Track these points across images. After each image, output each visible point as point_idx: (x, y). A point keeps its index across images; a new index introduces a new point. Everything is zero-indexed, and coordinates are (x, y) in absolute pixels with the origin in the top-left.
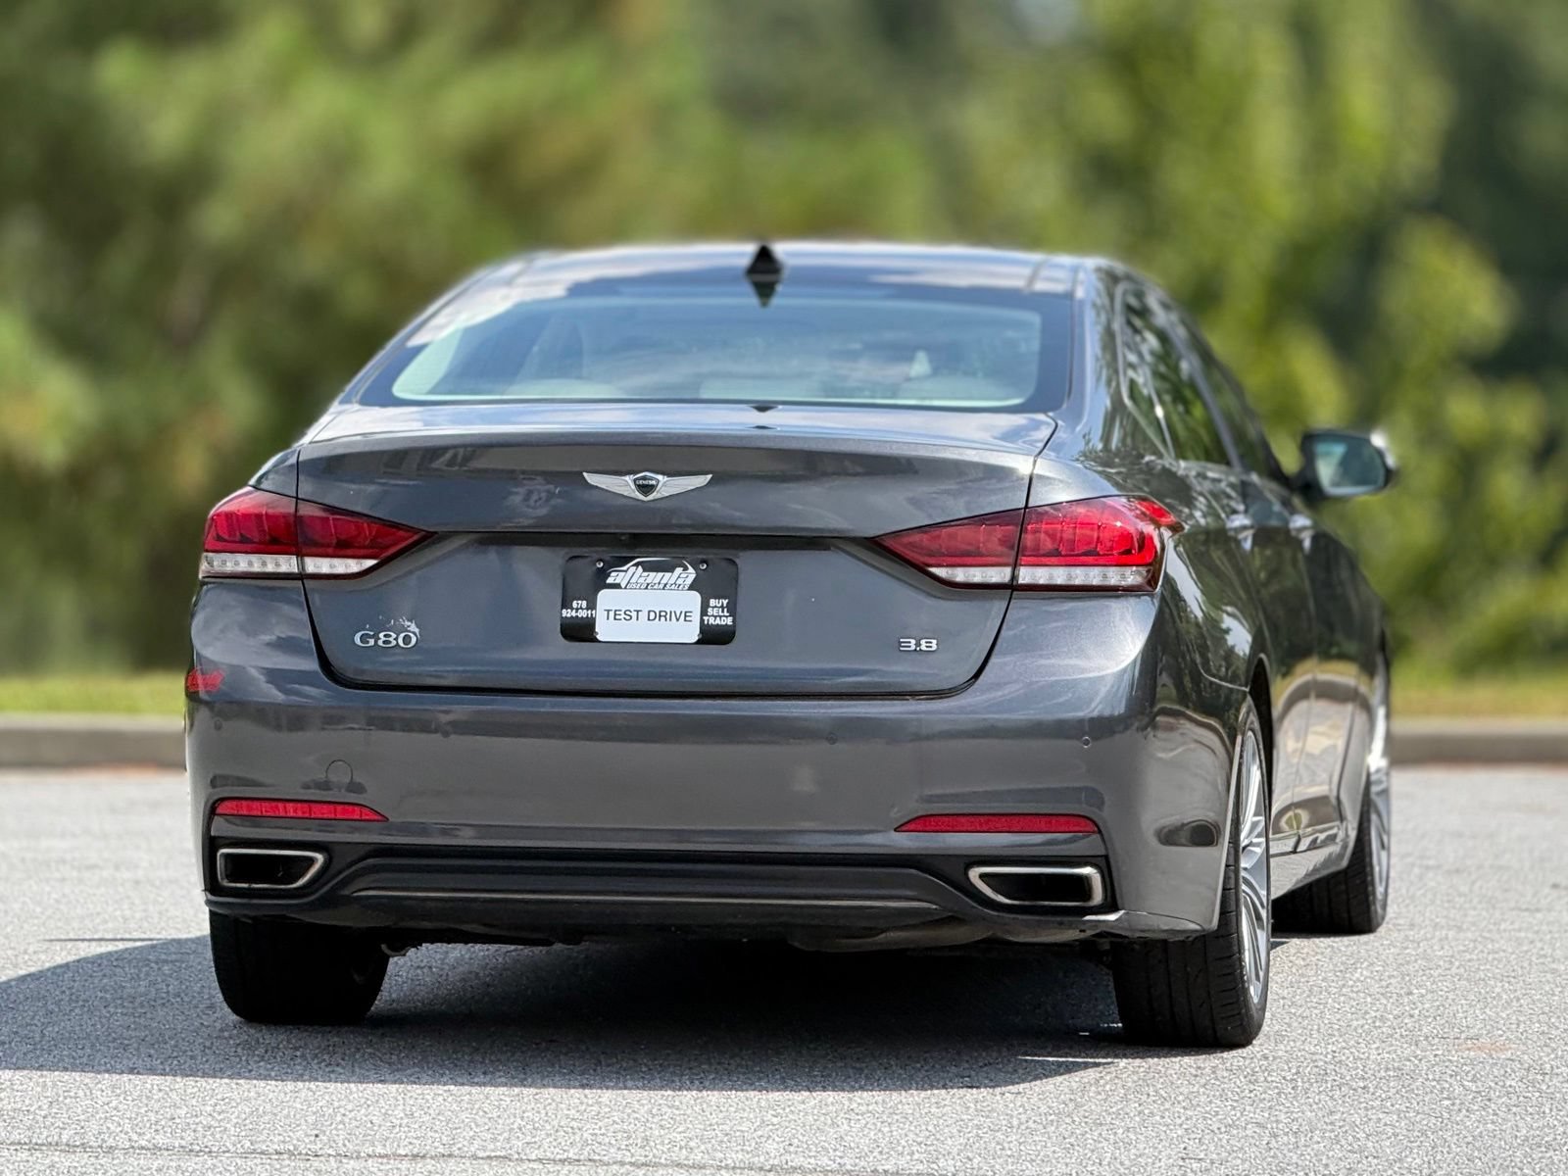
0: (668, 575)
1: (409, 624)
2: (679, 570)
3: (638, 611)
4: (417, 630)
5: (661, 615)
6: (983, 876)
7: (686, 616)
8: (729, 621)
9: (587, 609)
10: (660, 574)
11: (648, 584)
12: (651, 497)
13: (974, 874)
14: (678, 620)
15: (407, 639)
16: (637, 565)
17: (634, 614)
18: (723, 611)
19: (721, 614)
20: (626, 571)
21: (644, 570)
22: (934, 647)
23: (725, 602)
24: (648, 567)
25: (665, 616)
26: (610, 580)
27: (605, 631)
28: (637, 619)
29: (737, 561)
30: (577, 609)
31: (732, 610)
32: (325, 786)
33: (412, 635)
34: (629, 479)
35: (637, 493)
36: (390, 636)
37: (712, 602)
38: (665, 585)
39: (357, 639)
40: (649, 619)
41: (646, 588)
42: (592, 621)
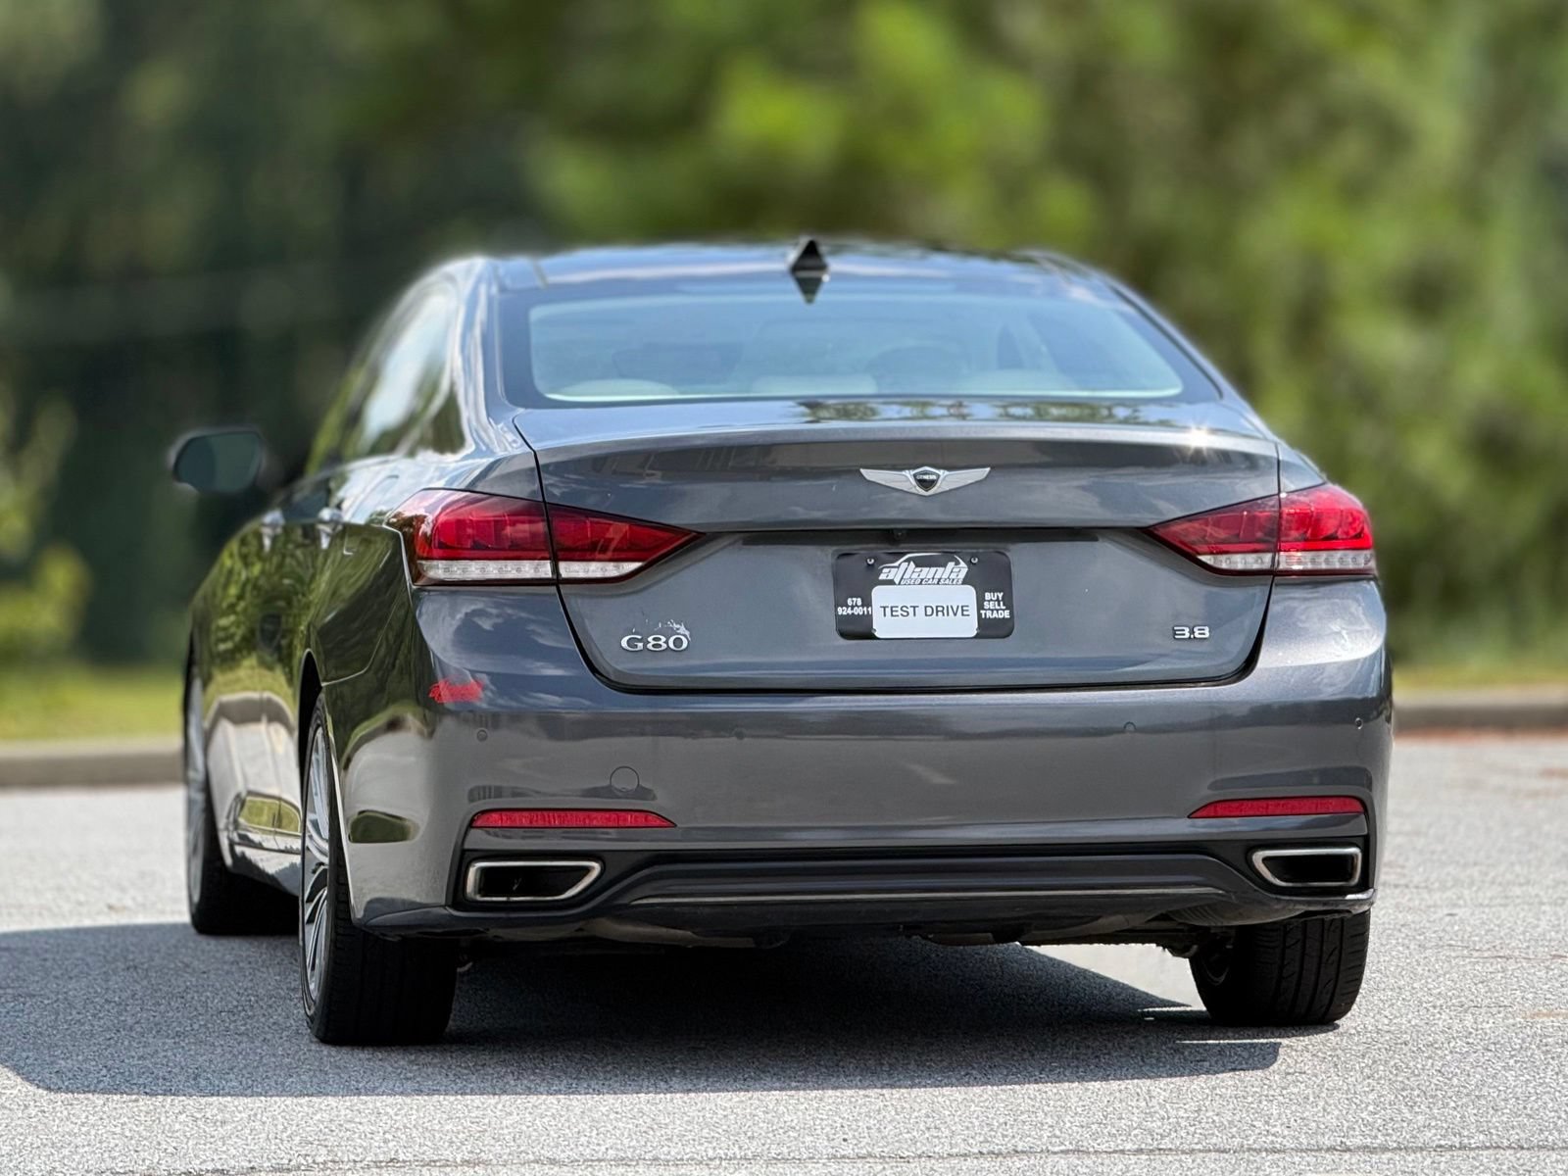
0: (941, 570)
1: (678, 626)
2: (951, 565)
3: (914, 607)
4: (687, 633)
5: (938, 610)
6: (1266, 860)
7: (963, 610)
8: (1006, 614)
9: (863, 606)
10: (933, 569)
11: (922, 580)
12: (932, 492)
13: (1258, 857)
14: (955, 614)
15: (678, 642)
16: (908, 560)
17: (911, 610)
18: (999, 605)
19: (998, 607)
20: (898, 567)
21: (917, 566)
22: (1207, 635)
23: (1000, 595)
24: (920, 563)
25: (942, 611)
26: (882, 577)
27: (883, 627)
28: (915, 615)
29: (1008, 554)
30: (852, 607)
31: (1008, 603)
32: (608, 792)
33: (682, 637)
34: (909, 474)
35: (918, 488)
36: (660, 639)
37: (988, 596)
38: (939, 580)
39: (624, 643)
40: (926, 615)
41: (921, 583)
42: (869, 618)
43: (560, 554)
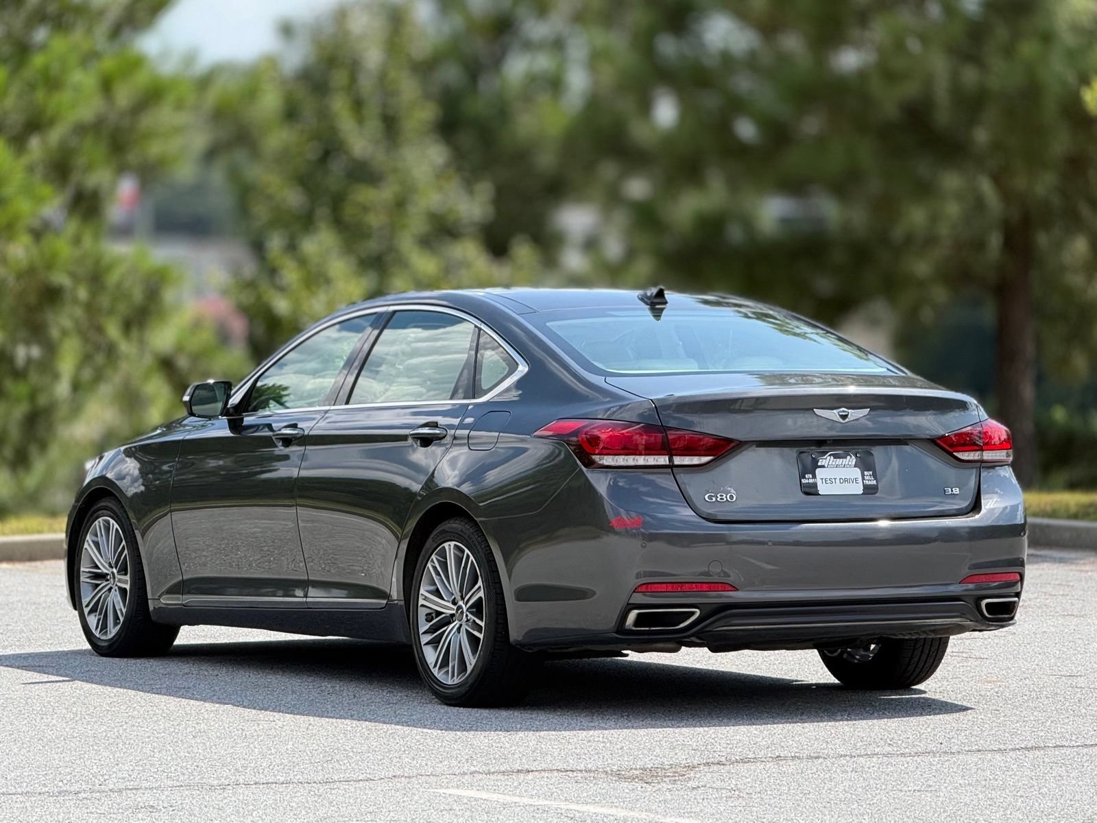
0: (845, 460)
1: (730, 489)
2: (848, 457)
3: (835, 479)
4: (735, 493)
5: (846, 480)
6: (986, 605)
7: (856, 481)
8: (875, 482)
9: (812, 478)
10: (841, 460)
11: (837, 465)
12: (847, 420)
13: (984, 603)
14: (853, 483)
15: (731, 497)
16: (830, 455)
17: (833, 480)
18: (871, 477)
19: (871, 479)
20: (826, 459)
21: (835, 458)
22: (958, 492)
23: (871, 473)
24: (836, 456)
26: (819, 464)
27: (823, 489)
28: (835, 483)
29: (872, 452)
30: (808, 479)
31: (875, 476)
32: (707, 574)
33: (733, 495)
34: (836, 412)
35: (840, 419)
36: (723, 496)
38: (844, 465)
39: (706, 497)
40: (840, 483)
41: (837, 467)
42: (815, 485)
43: (674, 452)
